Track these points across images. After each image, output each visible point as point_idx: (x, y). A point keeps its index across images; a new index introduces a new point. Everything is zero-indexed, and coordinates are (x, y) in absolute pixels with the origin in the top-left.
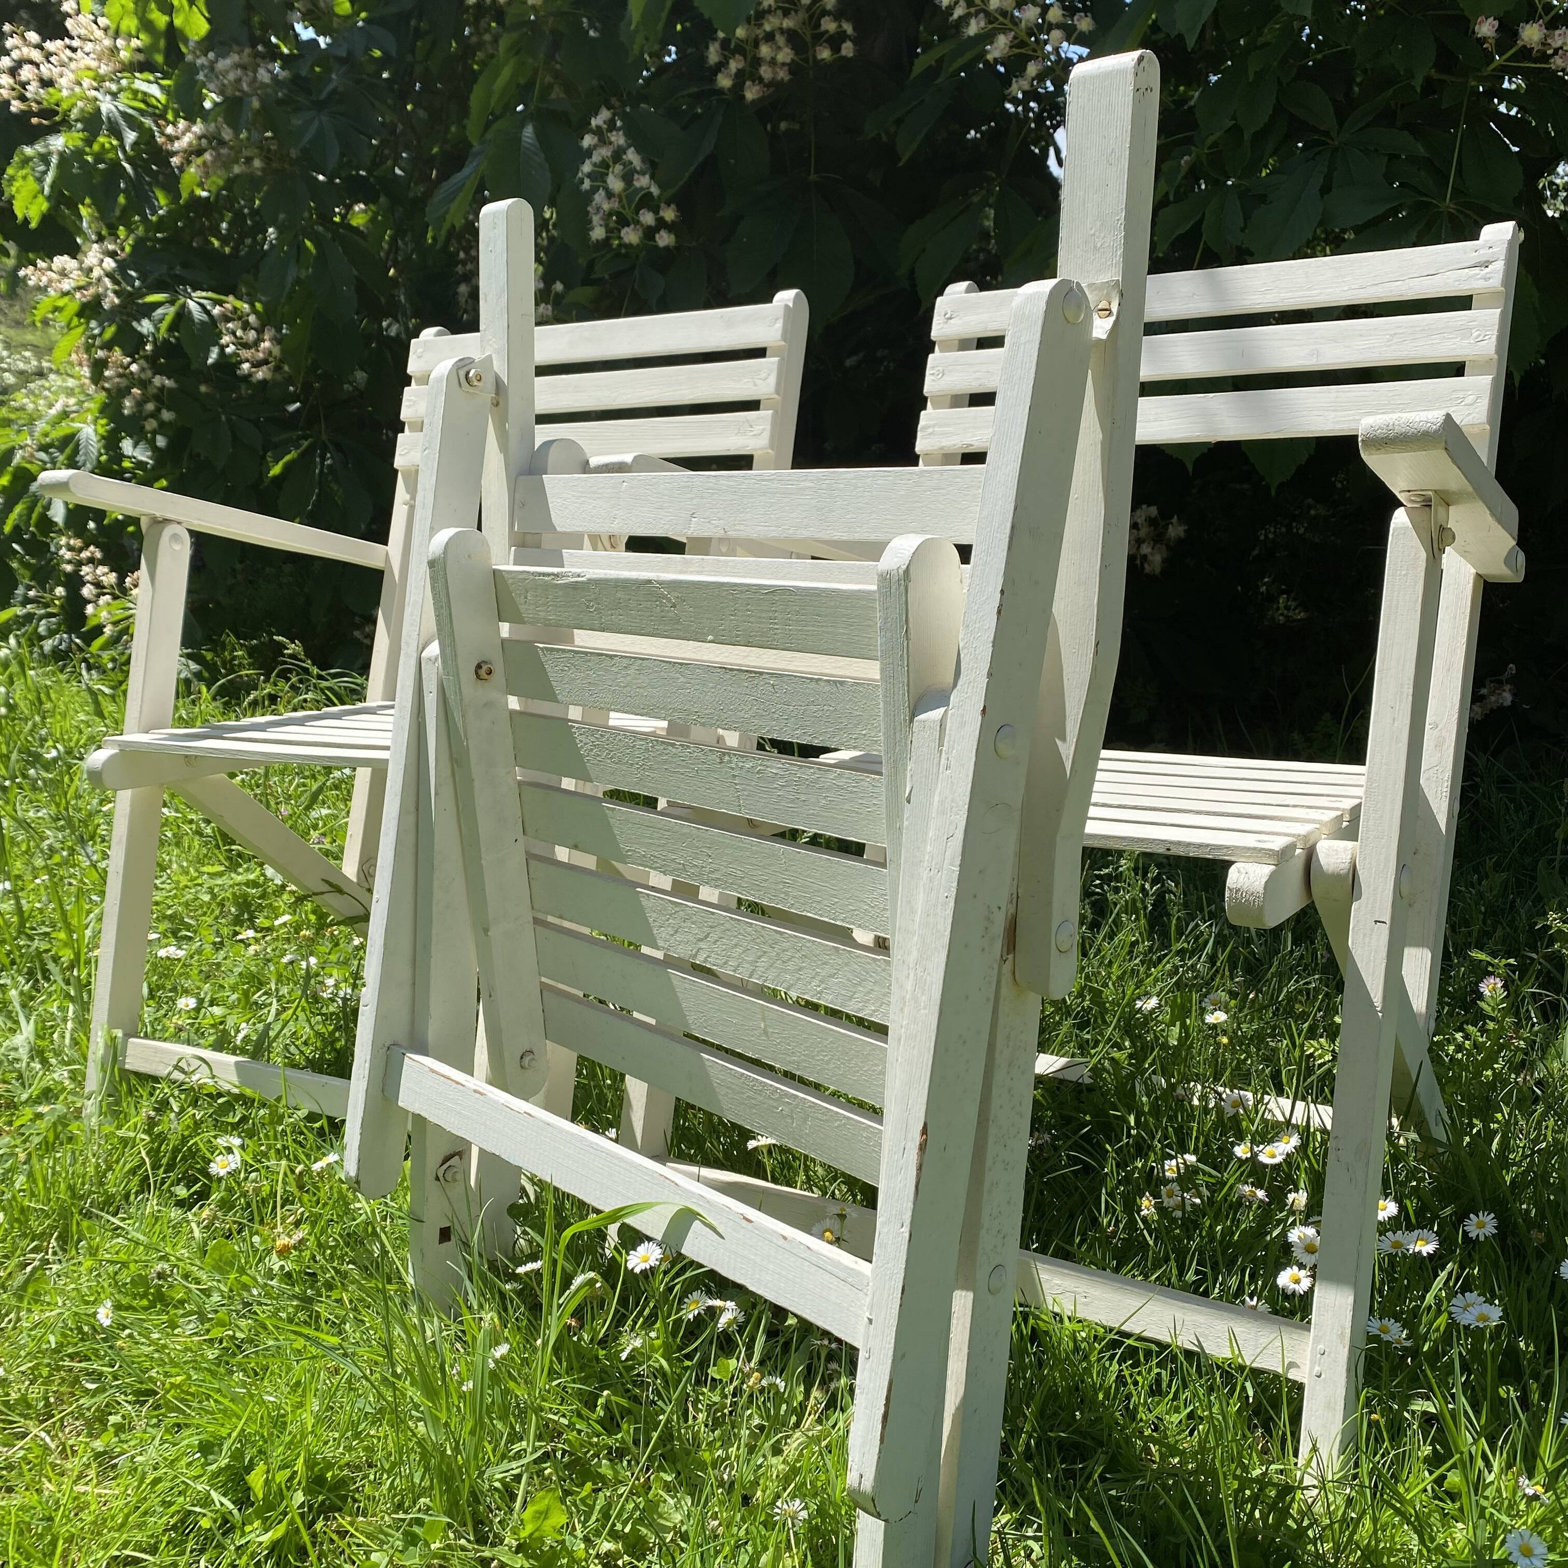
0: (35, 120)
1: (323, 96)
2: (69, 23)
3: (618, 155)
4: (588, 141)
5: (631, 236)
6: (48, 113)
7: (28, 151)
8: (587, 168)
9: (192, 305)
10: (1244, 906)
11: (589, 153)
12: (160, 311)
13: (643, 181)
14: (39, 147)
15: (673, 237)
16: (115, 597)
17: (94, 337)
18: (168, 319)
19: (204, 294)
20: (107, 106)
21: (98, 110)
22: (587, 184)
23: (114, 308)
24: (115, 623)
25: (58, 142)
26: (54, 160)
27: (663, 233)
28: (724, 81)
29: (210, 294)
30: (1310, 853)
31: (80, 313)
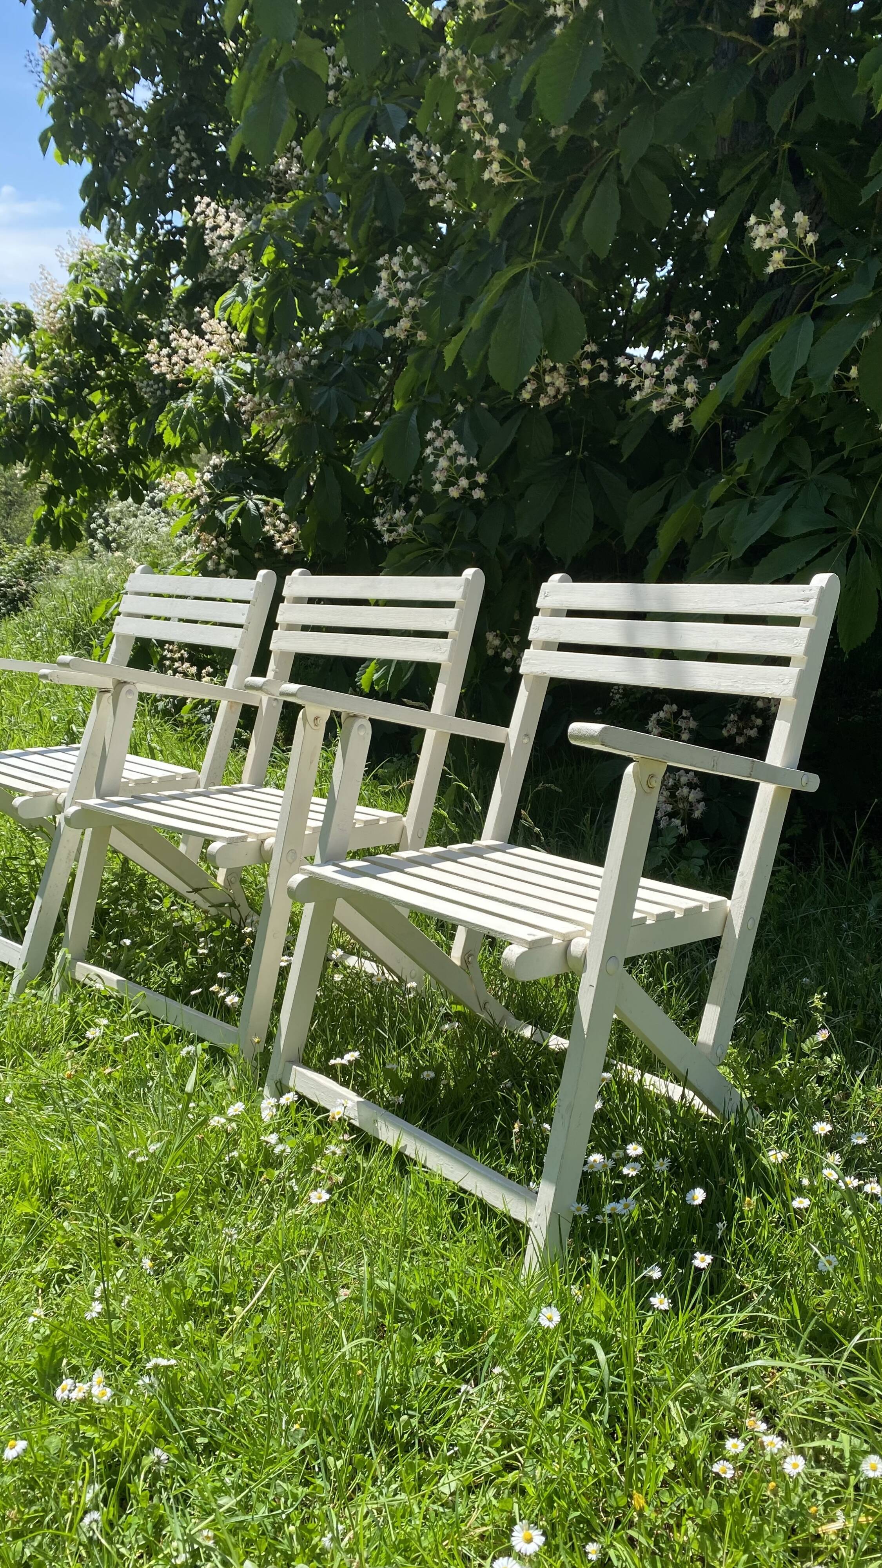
0: (180, 385)
1: (332, 378)
2: (204, 326)
6: (188, 381)
7: (172, 405)
9: (250, 503)
10: (507, 968)
12: (231, 508)
14: (178, 403)
17: (195, 521)
18: (235, 513)
19: (258, 497)
20: (218, 378)
21: (212, 380)
23: (206, 503)
25: (188, 401)
26: (185, 412)
29: (263, 497)
30: (568, 944)
31: (191, 505)
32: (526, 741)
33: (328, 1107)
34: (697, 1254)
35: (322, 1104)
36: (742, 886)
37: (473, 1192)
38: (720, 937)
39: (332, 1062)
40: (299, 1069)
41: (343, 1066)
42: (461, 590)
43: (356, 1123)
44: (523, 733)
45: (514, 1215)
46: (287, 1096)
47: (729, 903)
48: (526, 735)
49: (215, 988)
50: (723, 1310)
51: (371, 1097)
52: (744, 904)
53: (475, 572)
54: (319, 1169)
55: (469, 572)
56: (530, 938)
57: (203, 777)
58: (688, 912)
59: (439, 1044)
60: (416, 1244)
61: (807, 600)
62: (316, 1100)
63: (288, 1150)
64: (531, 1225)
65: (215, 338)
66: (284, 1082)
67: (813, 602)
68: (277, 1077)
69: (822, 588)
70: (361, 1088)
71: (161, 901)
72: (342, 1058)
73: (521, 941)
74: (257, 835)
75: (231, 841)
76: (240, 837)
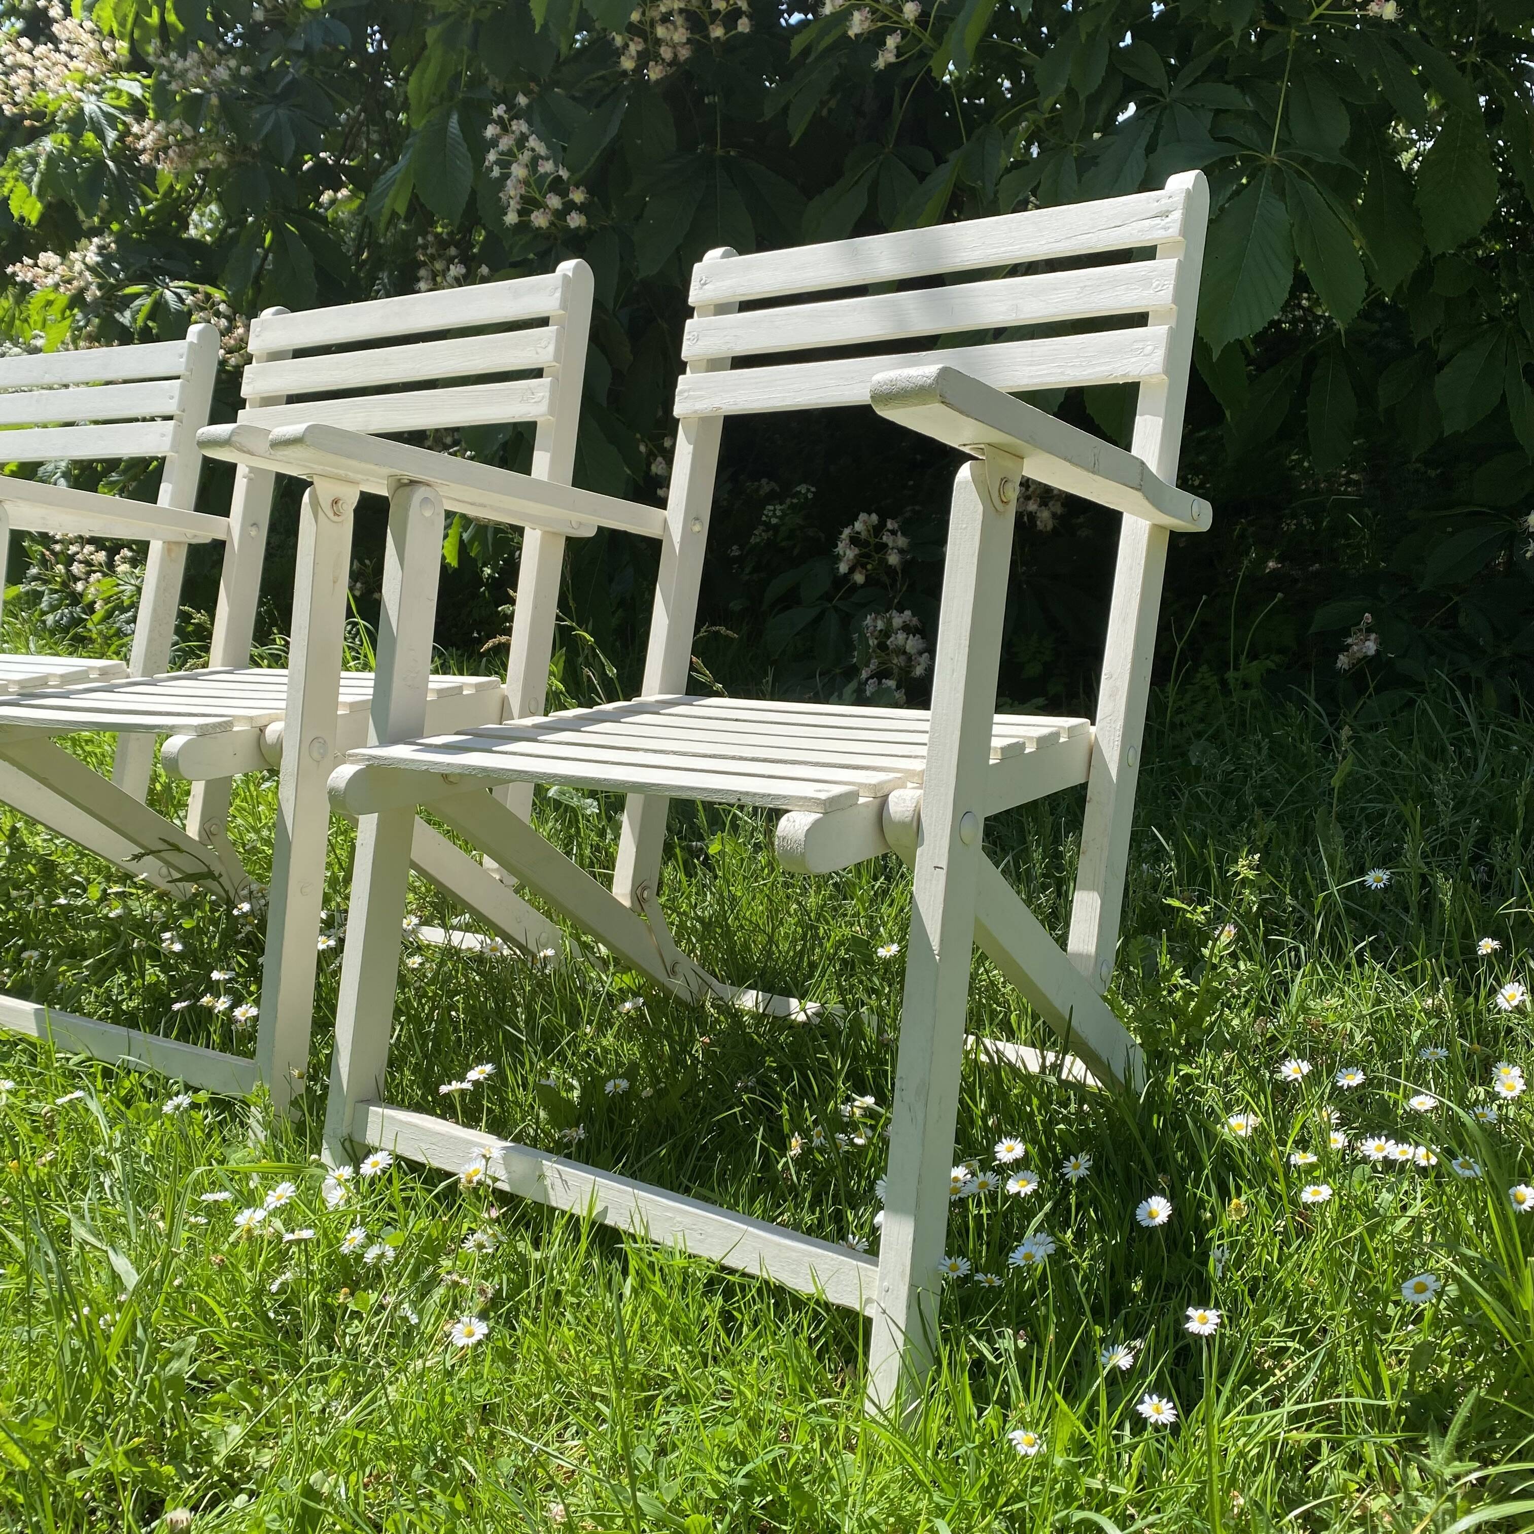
0: (27, 123)
1: (278, 90)
2: (55, 28)
3: (521, 142)
4: (491, 131)
5: (539, 219)
6: (38, 115)
7: (20, 152)
8: (492, 156)
9: (168, 295)
10: (788, 854)
11: (494, 143)
12: (138, 302)
13: (547, 167)
14: (30, 149)
15: (584, 218)
16: (105, 575)
17: (80, 329)
18: (145, 310)
19: (181, 283)
20: (90, 106)
21: (81, 110)
22: (496, 172)
23: (96, 299)
24: (107, 601)
25: (48, 144)
26: (42, 161)
27: (574, 214)
28: (628, 64)
29: (187, 284)
30: (883, 802)
31: (71, 305)
32: (697, 528)
33: (448, 1168)
34: (1191, 1311)
35: (435, 1164)
36: (1112, 695)
37: (753, 1270)
38: (1084, 786)
39: (444, 1089)
40: (388, 1112)
41: (463, 1092)
42: (558, 294)
43: (506, 1187)
44: (691, 517)
45: (835, 1297)
46: (372, 1159)
47: (1093, 729)
48: (697, 519)
49: (206, 1000)
51: (517, 1139)
52: (1120, 724)
53: (577, 265)
54: (455, 1277)
55: (567, 267)
56: (823, 796)
57: (136, 668)
58: (1042, 741)
59: (608, 1040)
60: (663, 1383)
61: (1166, 214)
62: (421, 1159)
63: (391, 1254)
64: (871, 1311)
65: (76, 50)
66: (356, 1138)
67: (1177, 215)
68: (345, 1132)
69: (1188, 190)
70: (498, 1128)
71: (85, 890)
72: (462, 1079)
73: (807, 803)
74: (251, 719)
75: (203, 732)
76: (220, 724)
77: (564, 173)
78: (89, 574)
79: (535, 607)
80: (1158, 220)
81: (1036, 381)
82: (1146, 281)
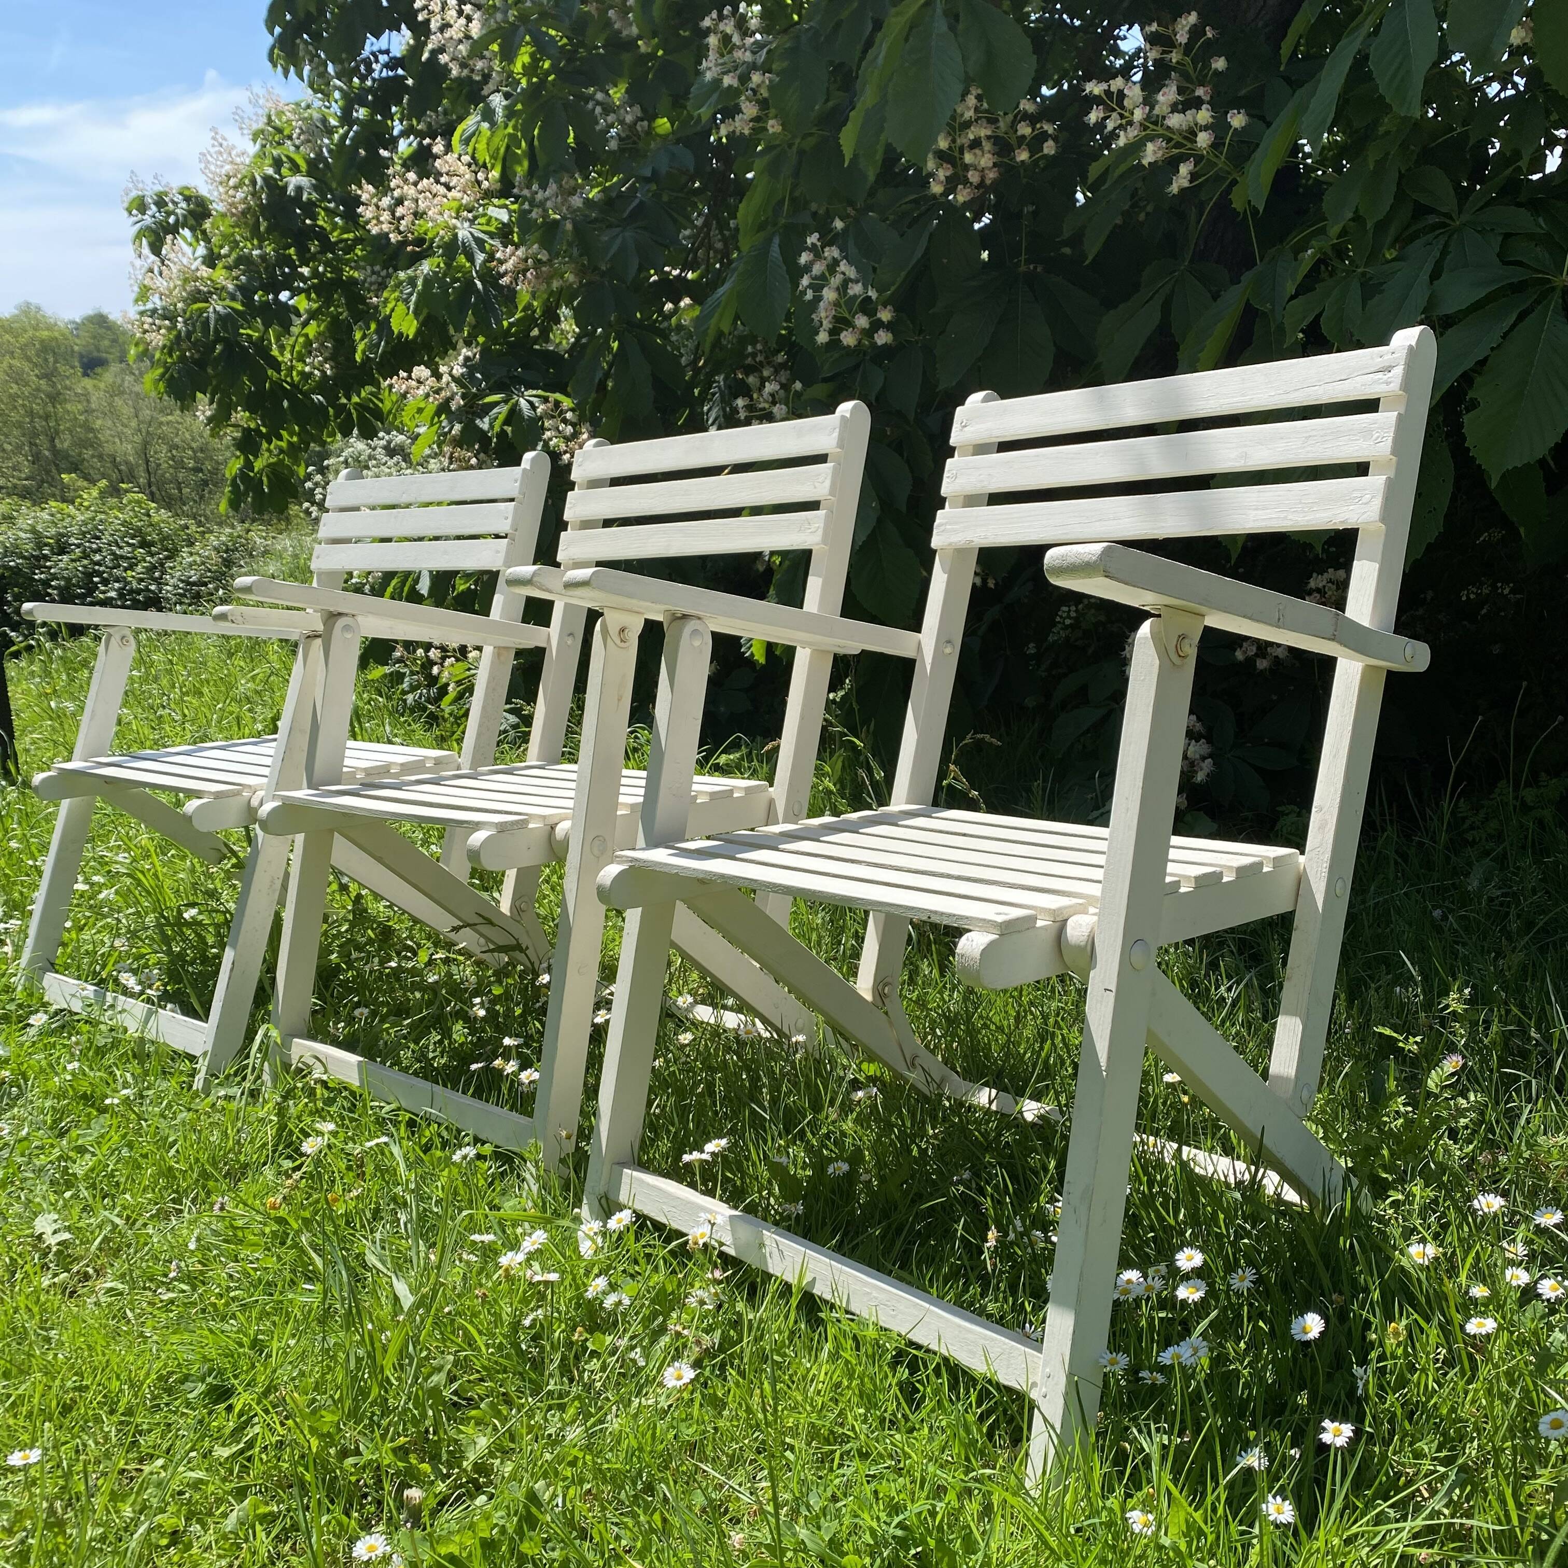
0: (409, 248)
1: (625, 215)
2: (437, 163)
3: (833, 267)
4: (804, 258)
5: (848, 339)
6: (420, 241)
7: (402, 275)
8: (805, 281)
9: (523, 403)
10: (965, 969)
11: (808, 268)
12: (495, 411)
13: (856, 289)
14: (410, 272)
15: (890, 335)
16: (457, 660)
17: (445, 434)
18: (501, 418)
19: (534, 392)
20: (464, 232)
21: (455, 236)
22: (809, 295)
23: (459, 408)
24: (459, 683)
25: (426, 267)
26: (420, 283)
27: (881, 332)
28: (936, 188)
29: (540, 392)
30: (1062, 926)
31: (438, 413)
32: (948, 650)
33: (684, 1230)
34: (1327, 1423)
35: (675, 1226)
36: (1322, 827)
37: (934, 1347)
38: (1292, 913)
39: (686, 1158)
40: (635, 1173)
41: (702, 1162)
42: (836, 434)
43: (732, 1252)
44: (942, 640)
45: (1005, 1379)
46: (618, 1216)
47: (1302, 859)
48: (949, 642)
49: (498, 1062)
50: (1379, 1520)
51: (750, 1210)
52: (1328, 856)
53: (855, 407)
54: (679, 1328)
55: (845, 408)
56: (1000, 919)
57: (465, 759)
58: (1241, 871)
59: (848, 1125)
60: (845, 1439)
61: (1388, 369)
62: (663, 1220)
63: (627, 1302)
64: (1034, 1395)
65: (454, 181)
66: (611, 1197)
67: (1398, 370)
68: (601, 1189)
69: (1411, 346)
70: (734, 1197)
71: (415, 954)
72: (702, 1151)
73: (986, 925)
74: (544, 817)
75: (502, 828)
76: (517, 822)
77: (873, 294)
78: (443, 659)
79: (802, 718)
80: (1380, 375)
81: (1263, 524)
82: (1366, 433)
